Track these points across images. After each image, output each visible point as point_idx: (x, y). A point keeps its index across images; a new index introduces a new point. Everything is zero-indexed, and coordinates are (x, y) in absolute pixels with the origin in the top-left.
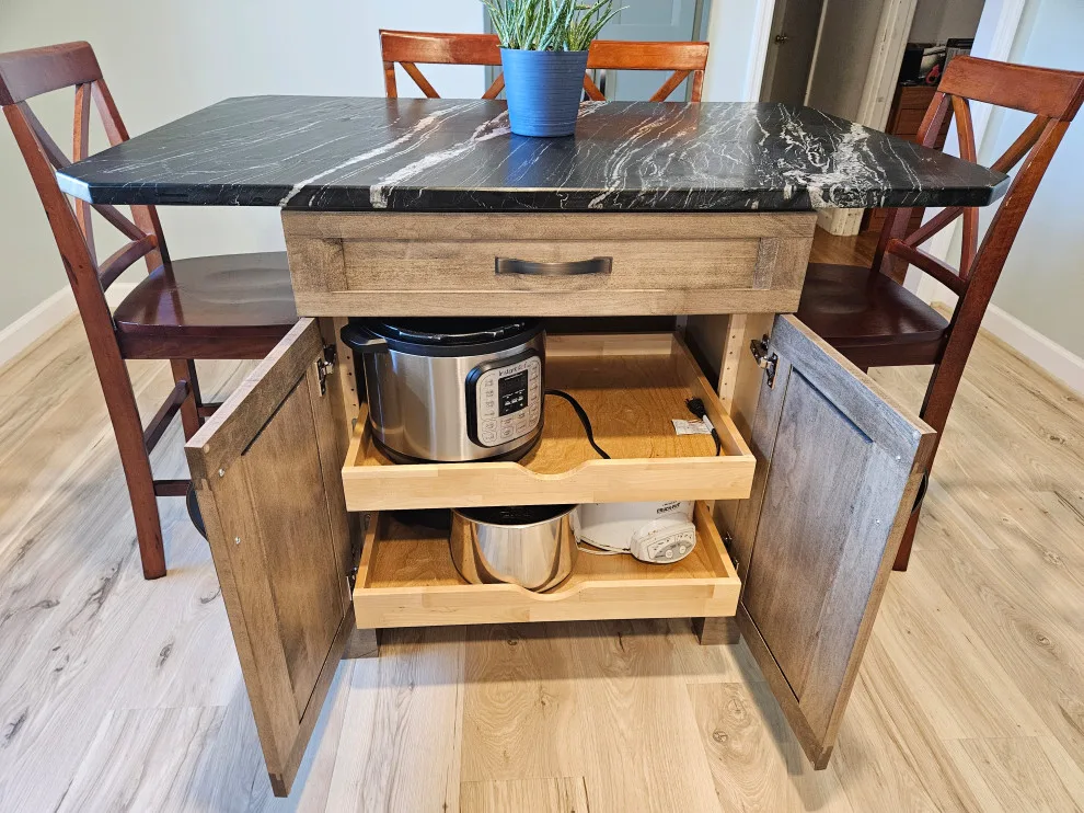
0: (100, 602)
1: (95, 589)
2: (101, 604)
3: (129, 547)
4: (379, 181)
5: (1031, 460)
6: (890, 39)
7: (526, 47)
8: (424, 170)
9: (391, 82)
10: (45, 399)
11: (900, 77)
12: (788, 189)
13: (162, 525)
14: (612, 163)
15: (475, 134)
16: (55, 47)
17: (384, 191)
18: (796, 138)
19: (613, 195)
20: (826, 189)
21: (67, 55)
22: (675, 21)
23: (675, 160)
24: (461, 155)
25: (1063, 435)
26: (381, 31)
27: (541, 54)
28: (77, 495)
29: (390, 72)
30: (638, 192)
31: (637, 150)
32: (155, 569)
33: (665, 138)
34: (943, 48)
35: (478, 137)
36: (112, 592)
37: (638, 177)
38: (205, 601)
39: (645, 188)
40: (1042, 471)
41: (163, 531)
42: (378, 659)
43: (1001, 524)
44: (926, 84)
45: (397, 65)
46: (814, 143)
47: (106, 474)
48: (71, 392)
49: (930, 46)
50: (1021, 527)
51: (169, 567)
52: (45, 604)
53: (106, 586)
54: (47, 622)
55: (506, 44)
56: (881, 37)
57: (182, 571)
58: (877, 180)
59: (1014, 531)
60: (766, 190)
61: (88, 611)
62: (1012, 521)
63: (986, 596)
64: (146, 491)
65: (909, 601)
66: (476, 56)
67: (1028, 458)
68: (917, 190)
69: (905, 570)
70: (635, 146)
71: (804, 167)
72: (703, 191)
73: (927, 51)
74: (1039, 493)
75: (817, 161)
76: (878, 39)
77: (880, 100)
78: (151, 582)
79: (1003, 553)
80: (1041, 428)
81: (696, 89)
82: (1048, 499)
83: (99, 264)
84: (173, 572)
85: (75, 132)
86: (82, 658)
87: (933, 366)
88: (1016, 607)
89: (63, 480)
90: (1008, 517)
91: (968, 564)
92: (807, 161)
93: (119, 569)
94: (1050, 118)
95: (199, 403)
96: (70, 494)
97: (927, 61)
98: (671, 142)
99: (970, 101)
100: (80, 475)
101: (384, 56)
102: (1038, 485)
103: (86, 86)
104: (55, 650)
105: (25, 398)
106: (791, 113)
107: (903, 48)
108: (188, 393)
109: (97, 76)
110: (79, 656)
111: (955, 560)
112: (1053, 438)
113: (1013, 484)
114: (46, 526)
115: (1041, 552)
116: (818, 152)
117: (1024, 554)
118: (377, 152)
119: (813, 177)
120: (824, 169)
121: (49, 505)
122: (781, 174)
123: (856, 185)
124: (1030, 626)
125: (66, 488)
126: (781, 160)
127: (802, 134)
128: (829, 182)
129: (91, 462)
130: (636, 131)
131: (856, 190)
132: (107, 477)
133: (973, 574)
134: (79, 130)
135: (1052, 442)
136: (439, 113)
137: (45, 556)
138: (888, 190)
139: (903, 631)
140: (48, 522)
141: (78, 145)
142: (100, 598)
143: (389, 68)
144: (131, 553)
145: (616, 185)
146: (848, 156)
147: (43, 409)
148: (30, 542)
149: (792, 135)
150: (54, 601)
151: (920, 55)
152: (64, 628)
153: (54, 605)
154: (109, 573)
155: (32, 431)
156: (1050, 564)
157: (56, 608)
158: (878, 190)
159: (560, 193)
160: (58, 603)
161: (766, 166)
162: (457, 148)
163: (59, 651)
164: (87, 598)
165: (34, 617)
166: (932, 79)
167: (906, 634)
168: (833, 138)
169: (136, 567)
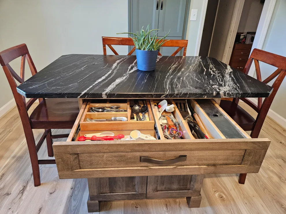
0: (22, 193)
1: (21, 189)
2: (23, 194)
3: (30, 176)
4: (105, 91)
5: (275, 149)
6: (232, 32)
7: (142, 50)
8: (117, 85)
9: (105, 50)
10: (9, 129)
11: (235, 42)
12: (215, 93)
13: (40, 169)
14: (166, 82)
15: (128, 70)
16: (17, 46)
17: (106, 94)
18: (213, 72)
19: (168, 95)
20: (225, 93)
21: (20, 48)
22: (178, 31)
23: (183, 80)
24: (126, 78)
25: (283, 142)
26: (102, 37)
27: (146, 51)
28: (17, 159)
29: (104, 47)
30: (174, 94)
31: (172, 76)
32: (37, 183)
33: (179, 72)
34: (246, 34)
35: (129, 71)
36: (26, 190)
37: (173, 88)
38: (51, 193)
39: (176, 92)
40: (278, 153)
41: (40, 171)
42: (99, 212)
43: (269, 169)
44: (242, 43)
45: (106, 45)
46: (218, 73)
47: (24, 153)
48: (16, 127)
49: (243, 33)
50: (274, 170)
51: (41, 182)
52: (7, 194)
53: (24, 188)
54: (7, 200)
55: (137, 48)
56: (230, 32)
57: (45, 184)
58: (238, 89)
59: (272, 171)
60: (209, 93)
61: (19, 197)
62: (272, 168)
63: (266, 192)
64: (36, 163)
65: (245, 193)
66: (127, 43)
67: (274, 148)
68: (249, 93)
69: (244, 183)
70: (172, 74)
71: (217, 84)
72: (192, 94)
73: (242, 35)
74: (278, 159)
75: (220, 81)
76: (229, 32)
77: (230, 47)
78: (36, 187)
79: (270, 178)
80: (277, 139)
81: (185, 52)
82: (280, 161)
83: (26, 103)
84: (42, 184)
85: (21, 68)
86: (17, 212)
87: (251, 131)
88: (275, 195)
89: (13, 155)
90: (270, 167)
91: (261, 182)
92: (218, 81)
93: (28, 183)
94: (282, 70)
95: (51, 135)
96: (15, 159)
97: (242, 37)
98: (180, 73)
99: (259, 61)
100: (18, 153)
101: (103, 43)
102: (278, 157)
103: (24, 55)
104: (9, 209)
105: (3, 130)
106: (210, 61)
107: (236, 35)
108: (48, 133)
109: (27, 52)
110: (16, 211)
111: (257, 181)
112: (281, 143)
113: (271, 157)
114: (8, 169)
115: (280, 178)
116: (220, 77)
117: (276, 179)
118: (103, 78)
119: (221, 88)
120: (223, 84)
121: (9, 163)
122: (212, 87)
123: (233, 92)
124: (279, 201)
125: (14, 157)
126: (211, 81)
127: (215, 69)
128: (225, 90)
129: (21, 149)
130: (170, 68)
131: (233, 93)
132: (25, 154)
133: (262, 185)
134: (22, 67)
135: (280, 144)
136: (118, 61)
137: (8, 179)
138: (241, 93)
139: (245, 203)
140: (8, 168)
141: (22, 72)
142: (22, 192)
143: (104, 46)
144: (31, 178)
145: (168, 92)
146: (228, 79)
147: (8, 133)
148: (3, 174)
149: (212, 70)
150: (9, 193)
151: (240, 36)
152: (12, 202)
153: (9, 195)
154: (25, 184)
155: (5, 140)
156: (282, 181)
157: (10, 195)
158: (239, 93)
159: (153, 94)
160: (11, 194)
161: (207, 84)
162: (124, 76)
163: (11, 209)
164: (19, 192)
165: (4, 198)
166: (243, 42)
167: (245, 204)
168: (224, 72)
169: (32, 183)
